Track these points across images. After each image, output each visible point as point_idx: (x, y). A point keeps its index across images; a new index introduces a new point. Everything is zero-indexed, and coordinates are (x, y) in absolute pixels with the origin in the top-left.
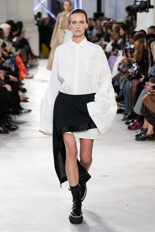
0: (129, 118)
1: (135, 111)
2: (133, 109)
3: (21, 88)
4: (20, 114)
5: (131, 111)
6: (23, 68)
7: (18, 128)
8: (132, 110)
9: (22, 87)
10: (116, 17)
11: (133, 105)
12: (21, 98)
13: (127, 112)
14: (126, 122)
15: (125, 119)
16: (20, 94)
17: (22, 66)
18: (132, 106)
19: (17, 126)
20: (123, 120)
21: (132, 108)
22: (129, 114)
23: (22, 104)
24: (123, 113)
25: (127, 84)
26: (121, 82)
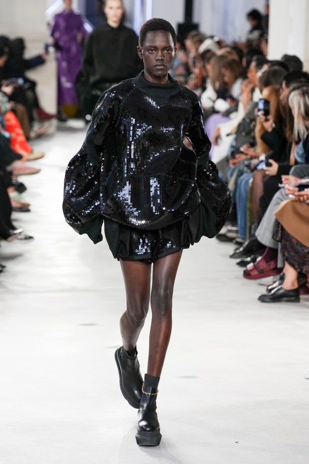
0: (247, 252)
1: (259, 239)
2: (254, 234)
3: (14, 181)
4: (10, 238)
5: (250, 238)
6: (21, 138)
7: (5, 269)
8: (252, 235)
9: (17, 182)
10: (225, 33)
11: (256, 224)
12: (14, 204)
13: (243, 239)
14: (238, 260)
15: (236, 255)
16: (13, 194)
17: (18, 134)
18: (253, 227)
19: (4, 264)
20: (232, 256)
21: (252, 232)
22: (246, 243)
23: (15, 215)
24: (234, 241)
25: (243, 179)
26: (232, 175)
